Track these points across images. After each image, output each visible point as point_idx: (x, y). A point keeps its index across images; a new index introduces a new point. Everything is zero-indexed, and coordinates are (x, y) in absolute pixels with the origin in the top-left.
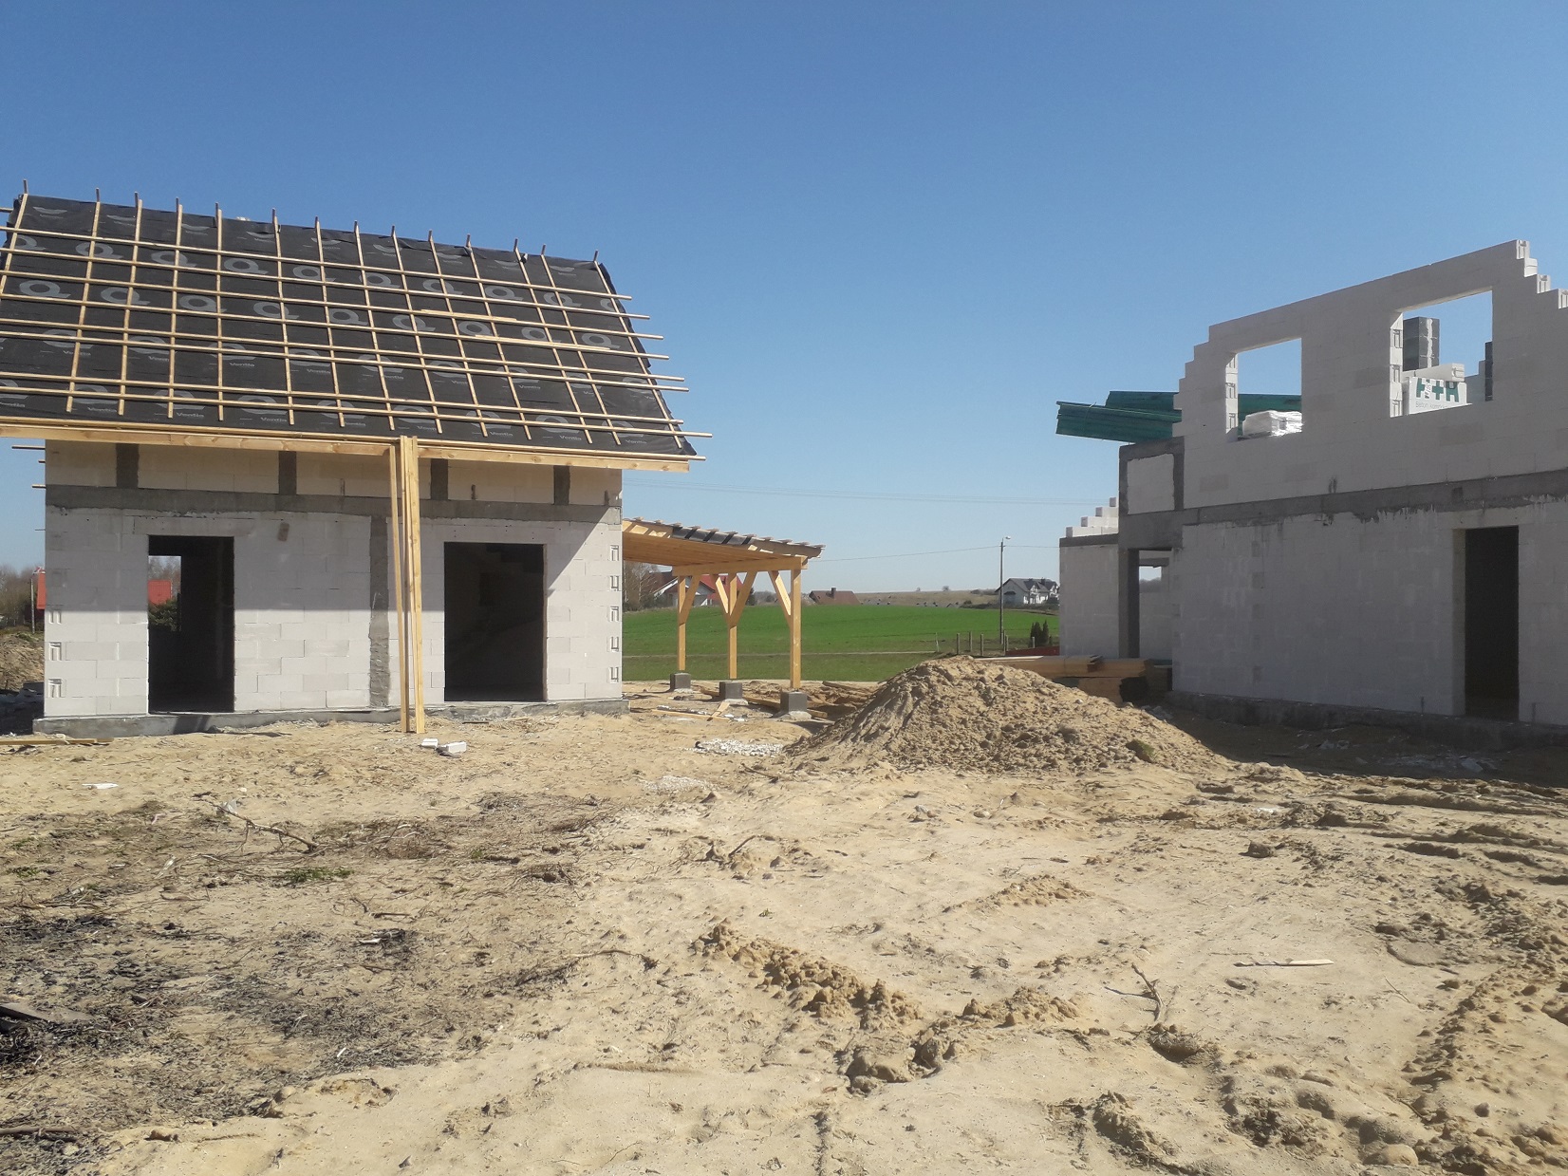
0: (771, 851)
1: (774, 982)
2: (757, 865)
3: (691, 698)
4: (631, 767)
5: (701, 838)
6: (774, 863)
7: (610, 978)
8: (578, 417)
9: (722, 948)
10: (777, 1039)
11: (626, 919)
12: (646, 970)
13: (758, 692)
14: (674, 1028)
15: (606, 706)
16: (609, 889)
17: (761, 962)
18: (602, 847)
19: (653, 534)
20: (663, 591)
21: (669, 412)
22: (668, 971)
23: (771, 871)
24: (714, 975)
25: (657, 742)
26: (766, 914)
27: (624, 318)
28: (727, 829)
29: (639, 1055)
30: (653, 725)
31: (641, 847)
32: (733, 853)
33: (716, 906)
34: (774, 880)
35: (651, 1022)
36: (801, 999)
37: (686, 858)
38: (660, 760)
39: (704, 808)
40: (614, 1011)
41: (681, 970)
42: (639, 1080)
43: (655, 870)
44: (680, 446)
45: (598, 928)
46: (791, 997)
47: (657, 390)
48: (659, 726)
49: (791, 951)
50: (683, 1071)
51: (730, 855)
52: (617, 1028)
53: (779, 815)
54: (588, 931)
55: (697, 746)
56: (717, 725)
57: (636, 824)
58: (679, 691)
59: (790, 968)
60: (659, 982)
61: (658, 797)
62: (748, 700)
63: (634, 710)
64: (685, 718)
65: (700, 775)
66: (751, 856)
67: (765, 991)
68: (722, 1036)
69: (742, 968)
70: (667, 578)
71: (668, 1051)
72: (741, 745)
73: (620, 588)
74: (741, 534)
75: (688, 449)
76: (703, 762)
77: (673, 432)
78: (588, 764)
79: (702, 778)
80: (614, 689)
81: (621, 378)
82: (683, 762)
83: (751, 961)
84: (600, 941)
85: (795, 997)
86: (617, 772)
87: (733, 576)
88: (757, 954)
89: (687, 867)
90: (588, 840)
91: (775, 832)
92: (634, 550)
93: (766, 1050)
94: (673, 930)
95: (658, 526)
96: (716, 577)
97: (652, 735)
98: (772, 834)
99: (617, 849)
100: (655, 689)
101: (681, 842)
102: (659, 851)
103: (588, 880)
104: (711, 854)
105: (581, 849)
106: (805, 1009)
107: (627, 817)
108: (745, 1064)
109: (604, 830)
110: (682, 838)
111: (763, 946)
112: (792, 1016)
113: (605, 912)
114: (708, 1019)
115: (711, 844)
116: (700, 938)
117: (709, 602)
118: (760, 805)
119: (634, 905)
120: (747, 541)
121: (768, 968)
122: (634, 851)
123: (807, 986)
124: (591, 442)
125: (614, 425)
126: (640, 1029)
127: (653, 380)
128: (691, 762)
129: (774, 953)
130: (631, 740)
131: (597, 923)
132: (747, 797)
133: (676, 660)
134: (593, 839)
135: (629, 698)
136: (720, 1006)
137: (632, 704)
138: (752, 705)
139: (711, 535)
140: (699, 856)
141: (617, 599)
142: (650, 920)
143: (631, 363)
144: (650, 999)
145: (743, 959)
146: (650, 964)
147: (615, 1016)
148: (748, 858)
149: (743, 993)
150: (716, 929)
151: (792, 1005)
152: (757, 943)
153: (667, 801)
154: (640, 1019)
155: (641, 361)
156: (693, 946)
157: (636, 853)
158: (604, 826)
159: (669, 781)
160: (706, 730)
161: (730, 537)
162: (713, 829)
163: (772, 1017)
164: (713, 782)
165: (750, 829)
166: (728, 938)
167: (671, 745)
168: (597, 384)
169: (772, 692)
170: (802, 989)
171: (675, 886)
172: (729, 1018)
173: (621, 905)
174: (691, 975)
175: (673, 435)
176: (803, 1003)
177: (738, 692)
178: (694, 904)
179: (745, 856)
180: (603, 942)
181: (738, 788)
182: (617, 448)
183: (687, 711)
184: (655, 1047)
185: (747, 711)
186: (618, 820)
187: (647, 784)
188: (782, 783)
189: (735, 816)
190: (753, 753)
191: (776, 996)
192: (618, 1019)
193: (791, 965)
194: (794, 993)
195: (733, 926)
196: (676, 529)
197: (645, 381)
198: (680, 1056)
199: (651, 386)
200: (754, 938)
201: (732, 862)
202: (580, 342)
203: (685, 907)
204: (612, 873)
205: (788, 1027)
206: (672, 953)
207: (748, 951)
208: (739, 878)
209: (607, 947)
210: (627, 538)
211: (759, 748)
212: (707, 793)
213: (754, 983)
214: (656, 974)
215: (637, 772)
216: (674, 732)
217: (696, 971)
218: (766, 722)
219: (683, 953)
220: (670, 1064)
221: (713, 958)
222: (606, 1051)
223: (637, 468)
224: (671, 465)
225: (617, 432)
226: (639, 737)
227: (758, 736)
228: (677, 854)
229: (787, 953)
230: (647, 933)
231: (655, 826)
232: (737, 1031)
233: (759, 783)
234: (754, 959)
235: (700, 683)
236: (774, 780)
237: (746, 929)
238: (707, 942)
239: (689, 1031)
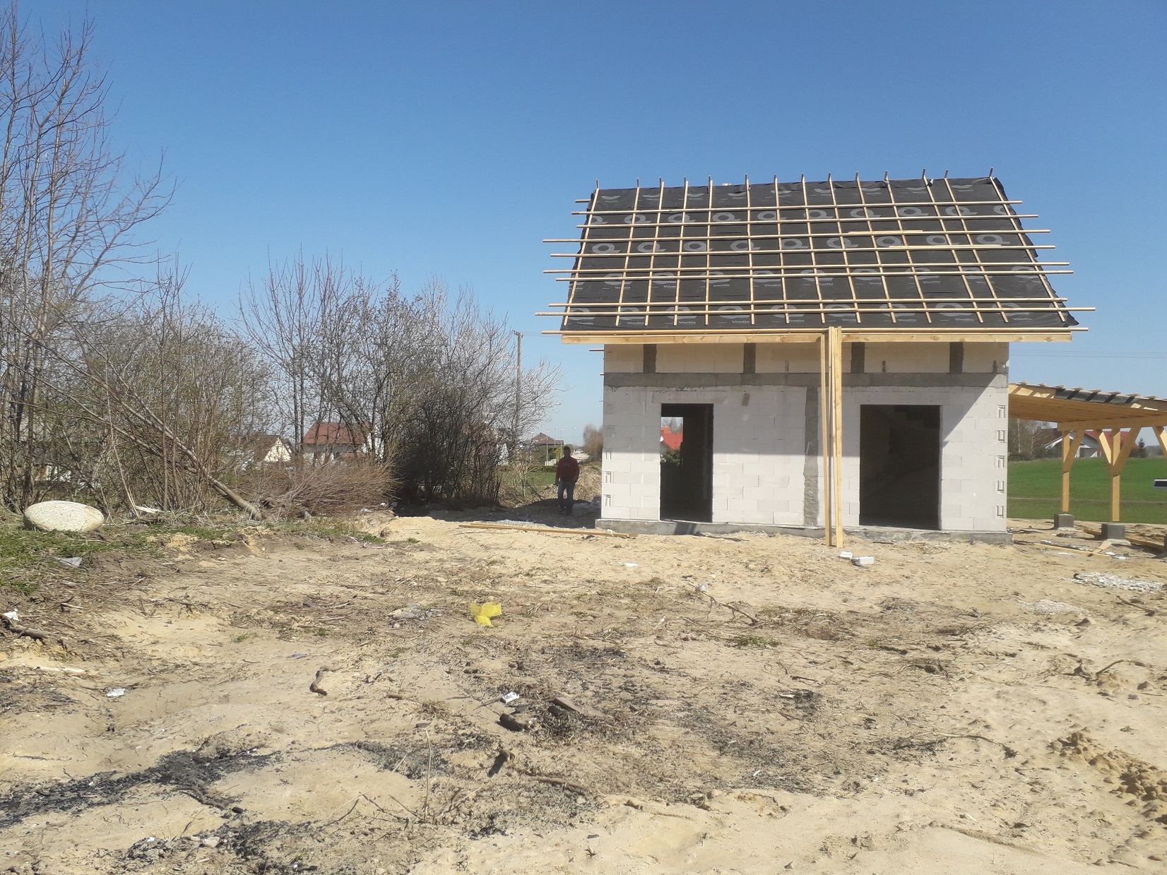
0: (1141, 675)
1: (1128, 791)
2: (1124, 686)
3: (1073, 536)
4: (1011, 589)
5: (1070, 655)
6: (1142, 686)
7: (973, 757)
8: (971, 302)
9: (1079, 752)
10: (1127, 842)
11: (992, 713)
12: (1006, 758)
13: (1142, 535)
14: (1026, 811)
15: (992, 537)
16: (980, 686)
17: (1117, 771)
18: (978, 651)
19: (1038, 395)
20: (1054, 444)
21: (1054, 292)
22: (1026, 762)
23: (1137, 693)
24: (1069, 774)
25: (1037, 570)
26: (1127, 730)
27: (1014, 219)
28: (1097, 651)
29: (991, 827)
30: (1035, 556)
31: (1013, 655)
32: (1100, 672)
33: (1078, 715)
34: (1140, 701)
35: (1005, 801)
36: (1155, 811)
37: (1055, 669)
38: (1039, 586)
39: (1077, 631)
40: (973, 786)
41: (1039, 763)
42: (984, 848)
43: (1024, 676)
44: (1063, 320)
45: (967, 715)
46: (1145, 807)
47: (1043, 275)
48: (1040, 557)
49: (1150, 766)
50: (1026, 850)
51: (1097, 674)
52: (974, 800)
53: (1152, 645)
54: (958, 717)
55: (1075, 577)
56: (1098, 560)
57: (1011, 636)
58: (1062, 530)
59: (1146, 781)
60: (1017, 770)
61: (1035, 616)
62: (1131, 541)
63: (1016, 542)
64: (1065, 552)
65: (1076, 602)
66: (1118, 677)
67: (1118, 797)
68: (1072, 828)
69: (1097, 772)
70: (1057, 434)
71: (1018, 830)
72: (1119, 580)
73: (1006, 440)
74: (1124, 393)
75: (1071, 321)
76: (1080, 591)
77: (1057, 308)
78: (974, 583)
79: (1078, 605)
80: (1000, 524)
81: (1010, 267)
82: (1061, 590)
83: (1108, 768)
84: (967, 726)
85: (1149, 808)
86: (999, 592)
87: (1116, 431)
88: (1113, 763)
89: (1054, 678)
90: (966, 644)
91: (1145, 659)
92: (1019, 409)
93: (1115, 849)
94: (1034, 728)
95: (1042, 388)
96: (1099, 432)
97: (1032, 564)
98: (1142, 660)
99: (991, 654)
100: (1040, 526)
101: (1050, 657)
102: (1029, 661)
103: (962, 676)
104: (1078, 671)
105: (960, 650)
106: (1159, 820)
107: (1003, 629)
108: (1092, 857)
109: (981, 637)
110: (1052, 653)
111: (1121, 757)
112: (1145, 824)
113: (975, 704)
114: (1058, 810)
115: (1080, 661)
116: (1059, 740)
117: (1098, 454)
118: (1133, 634)
119: (1001, 703)
120: (1131, 400)
121: (1123, 777)
122: (1006, 658)
123: (1162, 800)
124: (982, 321)
125: (1003, 307)
126: (994, 805)
127: (1039, 267)
128: (1069, 591)
129: (1131, 765)
130: (1013, 567)
131: (967, 712)
132: (1121, 626)
133: (1059, 504)
134: (971, 643)
135: (1015, 532)
136: (1073, 801)
137: (1015, 537)
138: (1135, 546)
139: (1094, 395)
140: (1067, 671)
141: (1003, 450)
142: (1014, 717)
143: (1021, 255)
144: (1008, 783)
145: (1100, 765)
146: (1010, 754)
147: (973, 790)
148: (1115, 678)
149: (1097, 795)
150: (1074, 735)
151: (1146, 814)
152: (1115, 753)
153: (1042, 621)
154: (996, 797)
155: (1029, 252)
156: (1052, 746)
157: (1008, 660)
158: (982, 635)
159: (1045, 604)
160: (1086, 564)
161: (1113, 396)
162: (1083, 650)
163: (1124, 822)
164: (1089, 610)
165: (1119, 653)
166: (1086, 745)
167: (1050, 574)
168: (988, 275)
169: (1157, 535)
170: (1157, 802)
171: (1041, 692)
172: (1080, 814)
173: (988, 699)
174: (1047, 769)
175: (1057, 311)
176: (1157, 815)
177: (1121, 533)
178: (1056, 708)
179: (1113, 676)
180: (970, 728)
181: (1114, 616)
182: (1005, 325)
183: (1069, 547)
184: (1006, 823)
185: (1130, 550)
186: (994, 631)
187: (1025, 604)
188: (1159, 617)
189: (1107, 641)
190: (1132, 588)
191: (1131, 804)
192: (976, 794)
193: (1148, 779)
194: (1149, 804)
195: (1093, 735)
196: (1059, 391)
197: (1032, 268)
198: (1029, 836)
199: (1038, 272)
200: (1112, 749)
201: (1100, 681)
202: (975, 242)
203: (1048, 712)
204: (984, 674)
205: (1139, 833)
206: (1032, 747)
207: (1104, 759)
208: (1105, 694)
209: (973, 733)
210: (1013, 400)
211: (1138, 584)
212: (1081, 617)
213: (1109, 788)
214: (1015, 762)
215: (1017, 594)
216: (1054, 563)
217: (1053, 767)
218: (1147, 562)
219: (1041, 750)
220: (1016, 841)
221: (1070, 759)
222: (962, 817)
223: (1023, 341)
224: (1054, 337)
225: (1006, 312)
226: (1020, 565)
227: (1138, 574)
228: (1045, 665)
229: (1145, 767)
230: (1010, 728)
231: (1027, 640)
232: (1087, 826)
233: (1134, 615)
234: (1111, 767)
235: (1084, 523)
236: (1151, 614)
237: (1106, 739)
238: (1065, 744)
239: (1039, 817)
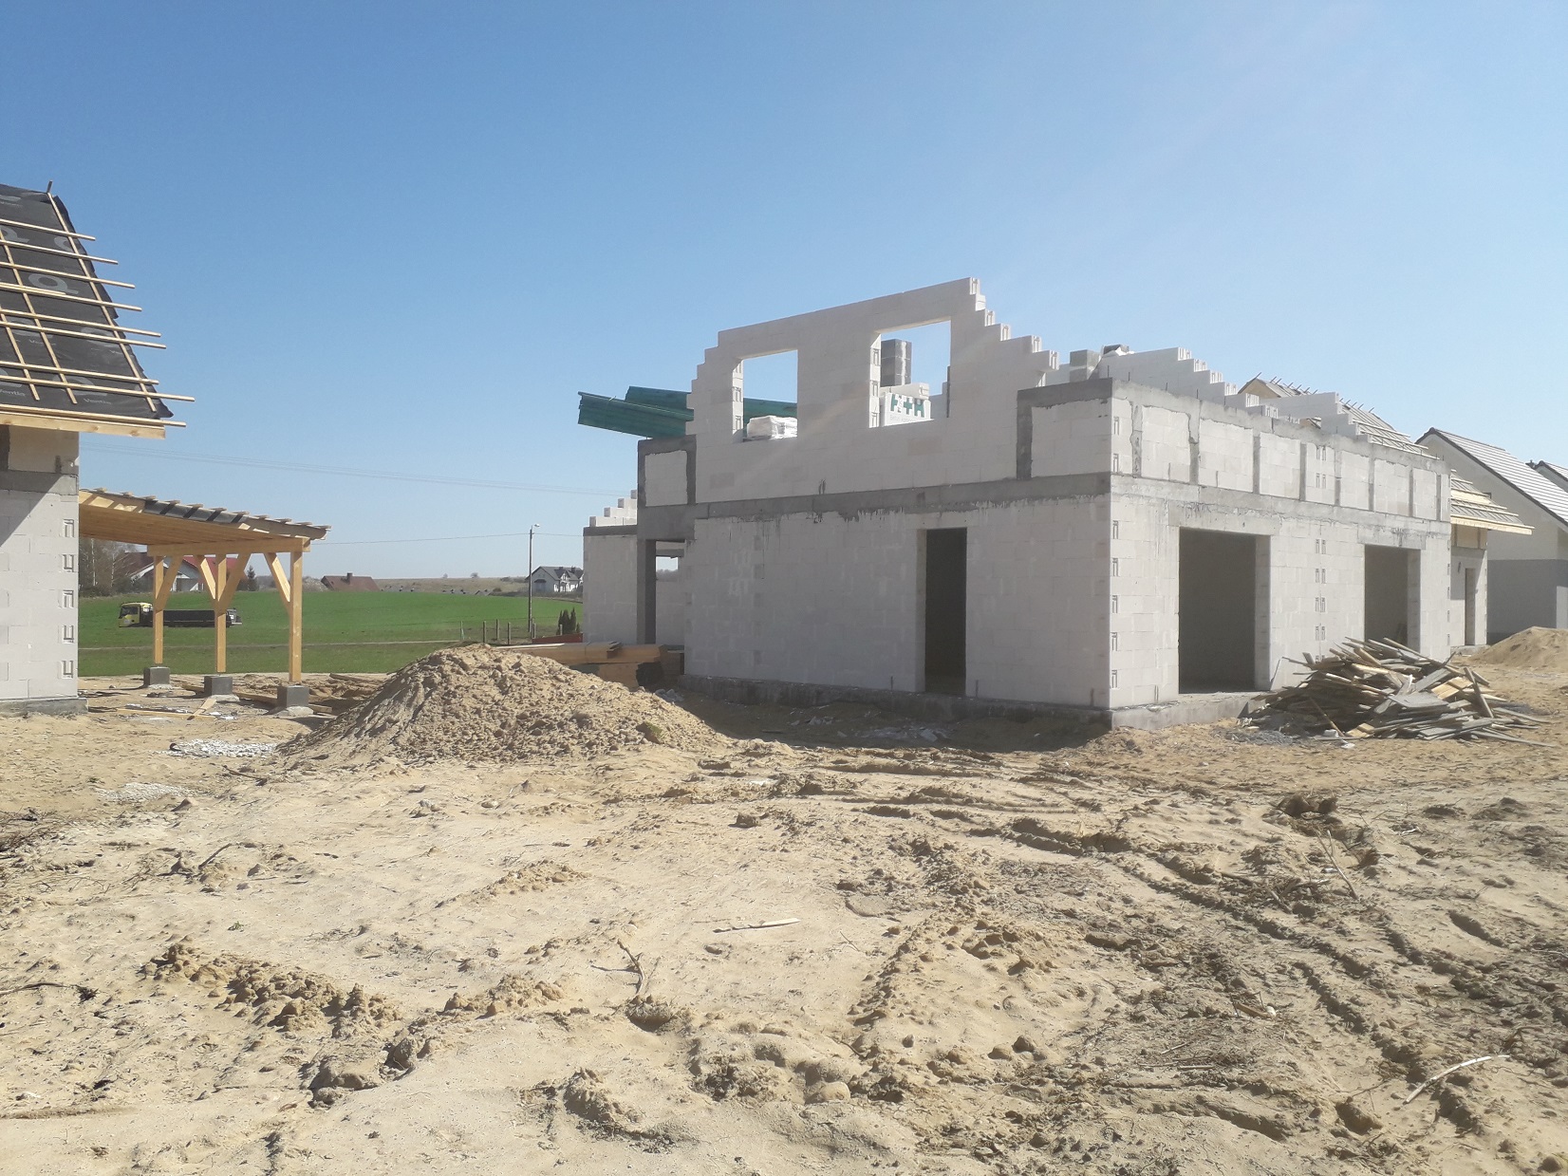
0: (251, 858)
1: (237, 1000)
2: (232, 875)
3: (169, 695)
4: (86, 774)
5: (166, 850)
6: (253, 872)
7: (34, 1015)
8: (21, 369)
9: (178, 969)
10: (235, 1061)
11: (61, 947)
12: (81, 1002)
13: (252, 687)
14: (110, 1063)
15: (57, 705)
16: (43, 914)
17: (224, 979)
18: (38, 867)
19: (120, 508)
20: (142, 574)
21: (140, 370)
22: (110, 1000)
23: (248, 880)
24: (166, 999)
25: (121, 745)
26: (236, 927)
27: (84, 260)
28: (199, 839)
29: (62, 1099)
30: (118, 726)
31: (89, 864)
32: (204, 864)
33: (176, 923)
34: (251, 890)
35: (81, 1059)
36: (268, 1014)
37: (147, 871)
38: (124, 766)
39: (176, 817)
40: (35, 1052)
41: (127, 997)
42: (55, 1127)
43: (105, 889)
44: (154, 409)
45: (24, 959)
46: (256, 1013)
47: (126, 344)
48: (125, 727)
49: (261, 964)
50: (113, 1110)
51: (200, 866)
52: (36, 1071)
53: (264, 819)
54: (10, 964)
55: (172, 749)
56: (200, 723)
57: (85, 839)
58: (154, 688)
59: (258, 982)
60: (97, 1014)
61: (119, 807)
62: (239, 695)
63: (91, 710)
64: (160, 717)
65: (173, 781)
66: (226, 866)
67: (226, 1010)
68: (169, 1065)
69: (201, 988)
70: (146, 559)
71: (99, 1090)
72: (226, 746)
73: (76, 569)
74: (231, 511)
75: (164, 412)
76: (177, 766)
77: (145, 392)
78: (30, 774)
79: (175, 784)
80: (69, 686)
81: (78, 328)
82: (154, 767)
83: (213, 979)
84: (25, 974)
85: (261, 1012)
86: (67, 781)
87: (221, 557)
88: (220, 971)
89: (145, 884)
90: (21, 860)
91: (256, 837)
92: (93, 526)
93: (221, 1074)
94: (120, 954)
95: (126, 499)
96: (201, 558)
97: (115, 738)
98: (253, 840)
99: (58, 868)
100: (124, 685)
101: (140, 856)
102: (112, 868)
103: (16, 906)
104: (177, 867)
105: (10, 871)
106: (270, 1024)
107: (75, 831)
108: (194, 1093)
109: (41, 848)
110: (142, 852)
111: (229, 962)
112: (254, 1032)
113: (35, 941)
114: (153, 1048)
115: (179, 855)
116: (153, 960)
117: (200, 586)
118: (242, 810)
119: (74, 931)
120: (238, 519)
121: (232, 985)
122: (80, 869)
123: (276, 999)
124: (38, 398)
125: (68, 381)
126: (67, 1069)
127: (121, 334)
128: (164, 767)
129: (241, 968)
130: (88, 743)
131: (24, 954)
132: (228, 802)
133: (151, 653)
134: (27, 859)
135: (90, 696)
136: (171, 1032)
137: (90, 703)
138: (244, 701)
139: (193, 511)
140: (163, 870)
141: (72, 582)
142: (92, 946)
143: (94, 312)
144: (86, 1033)
145: (203, 978)
146: (86, 995)
147: (35, 1057)
148: (221, 868)
149: (200, 1016)
150: (172, 949)
151: (257, 1022)
152: (222, 959)
153: (128, 810)
154: (69, 1058)
155: (105, 311)
156: (144, 970)
157: (82, 871)
158: (44, 845)
159: (134, 788)
160: (185, 730)
161: (217, 514)
162: (183, 840)
163: (232, 1038)
164: (190, 787)
165: (227, 837)
166: (186, 958)
167: (140, 748)
168: (47, 333)
169: (270, 686)
170: (270, 1003)
171: (128, 905)
172: (179, 1045)
173: (56, 931)
174: (138, 1002)
175: (145, 397)
176: (269, 1018)
177: (228, 687)
178: (149, 921)
179: (219, 866)
180: (29, 975)
181: (220, 792)
182: (73, 407)
183: (163, 710)
184: (84, 1087)
185: (238, 707)
186: (61, 835)
187: (105, 793)
188: (271, 785)
189: (211, 824)
190: (241, 754)
191: (239, 1015)
192: (39, 1062)
193: (259, 979)
194: (260, 1009)
195: (196, 944)
196: (149, 503)
197: (111, 334)
198: (112, 1093)
199: (118, 339)
200: (218, 954)
201: (201, 875)
202: (26, 283)
203: (137, 928)
204: (49, 897)
205: (250, 1045)
206: (113, 978)
207: (209, 969)
208: (209, 890)
209: (34, 980)
210: (86, 513)
211: (248, 747)
212: (180, 799)
213: (216, 1002)
214: (93, 1005)
215: (93, 780)
216: (145, 733)
217: (144, 996)
218: (259, 720)
219: (131, 977)
220: (97, 1105)
221: (167, 981)
222: (19, 1098)
223: (98, 432)
224: (143, 431)
225: (73, 389)
226: (98, 740)
227: (248, 735)
228: (134, 869)
229: (256, 966)
230: (87, 961)
231: (109, 840)
232: (188, 1058)
233: (244, 787)
234: (217, 977)
235: (183, 677)
236: (262, 782)
237: (210, 946)
238: (160, 964)
239: (127, 1065)
